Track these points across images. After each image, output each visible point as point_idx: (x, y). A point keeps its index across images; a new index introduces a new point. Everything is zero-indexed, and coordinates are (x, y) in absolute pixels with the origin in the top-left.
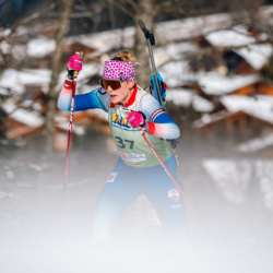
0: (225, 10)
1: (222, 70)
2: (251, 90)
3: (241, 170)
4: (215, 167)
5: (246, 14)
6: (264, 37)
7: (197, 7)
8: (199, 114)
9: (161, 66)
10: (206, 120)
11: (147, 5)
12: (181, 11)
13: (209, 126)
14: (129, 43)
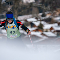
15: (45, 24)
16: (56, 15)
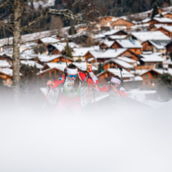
0: (48, 29)
1: (47, 52)
2: (58, 60)
3: (55, 91)
4: (44, 90)
5: (57, 30)
6: (63, 39)
7: (37, 28)
8: (39, 70)
9: (23, 51)
10: (41, 72)
11: (18, 28)
12: (31, 30)
13: (42, 74)
14: (11, 43)
15: (75, 47)
16: (95, 30)
